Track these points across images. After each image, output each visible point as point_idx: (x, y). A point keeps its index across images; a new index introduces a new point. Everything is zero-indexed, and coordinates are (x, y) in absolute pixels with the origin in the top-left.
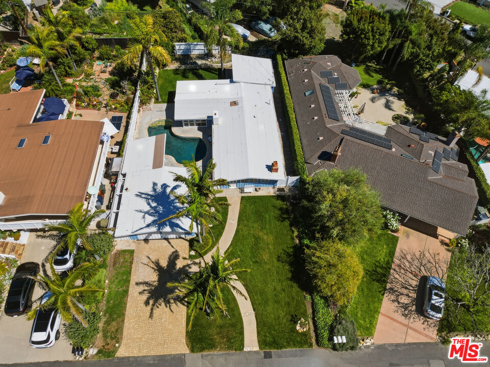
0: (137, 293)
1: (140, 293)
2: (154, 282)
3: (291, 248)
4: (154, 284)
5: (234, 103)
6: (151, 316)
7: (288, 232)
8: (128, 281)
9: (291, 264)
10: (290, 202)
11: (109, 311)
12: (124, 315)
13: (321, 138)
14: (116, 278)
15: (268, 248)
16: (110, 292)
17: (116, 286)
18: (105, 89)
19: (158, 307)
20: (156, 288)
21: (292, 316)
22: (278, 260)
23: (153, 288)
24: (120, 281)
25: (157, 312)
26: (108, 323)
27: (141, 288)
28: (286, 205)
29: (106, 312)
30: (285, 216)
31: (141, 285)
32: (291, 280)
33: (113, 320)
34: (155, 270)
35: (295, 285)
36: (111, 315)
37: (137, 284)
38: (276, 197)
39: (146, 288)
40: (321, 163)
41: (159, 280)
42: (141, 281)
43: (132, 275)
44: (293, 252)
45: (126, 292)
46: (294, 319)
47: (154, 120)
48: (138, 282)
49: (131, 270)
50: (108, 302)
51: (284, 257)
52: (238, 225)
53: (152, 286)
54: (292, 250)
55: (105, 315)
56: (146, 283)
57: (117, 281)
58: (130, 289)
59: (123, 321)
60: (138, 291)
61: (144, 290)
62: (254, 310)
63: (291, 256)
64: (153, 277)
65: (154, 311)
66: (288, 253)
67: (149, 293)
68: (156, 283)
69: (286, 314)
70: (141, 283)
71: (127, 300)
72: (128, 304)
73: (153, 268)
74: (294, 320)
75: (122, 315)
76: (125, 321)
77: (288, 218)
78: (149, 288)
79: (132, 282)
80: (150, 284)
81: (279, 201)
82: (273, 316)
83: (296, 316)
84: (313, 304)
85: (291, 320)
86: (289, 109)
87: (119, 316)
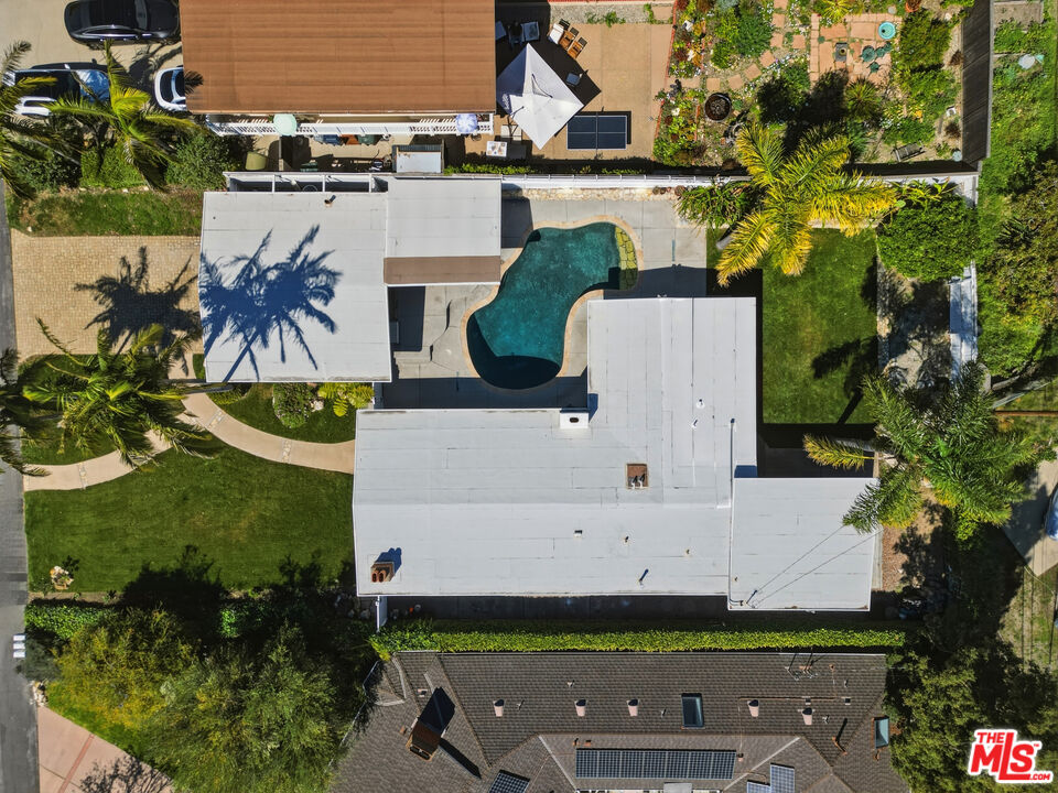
0: (122, 254)
1: (123, 259)
2: (147, 286)
3: (218, 579)
4: (143, 286)
5: (638, 475)
6: (80, 287)
7: (257, 578)
8: (148, 230)
9: (179, 573)
10: (338, 594)
11: (90, 204)
12: (82, 233)
13: (499, 711)
14: (154, 207)
15: (218, 529)
16: (124, 198)
17: (138, 209)
18: (752, 71)
19: (96, 299)
20: (134, 291)
21: (77, 561)
22: (188, 547)
23: (133, 284)
24: (148, 215)
25: (88, 295)
26: (67, 203)
27: (134, 261)
28: (331, 583)
29: (87, 198)
30: (297, 577)
31: (139, 259)
32: (146, 568)
33: (72, 215)
34: (172, 286)
35: (135, 576)
36: (81, 208)
37: (143, 251)
38: (350, 561)
39: (133, 270)
40: (424, 693)
41: (149, 295)
42: (149, 257)
43: (163, 237)
44: (209, 582)
45: (126, 230)
46: (73, 565)
47: (634, 236)
48: (147, 252)
49: (171, 234)
50: (106, 198)
51: (197, 561)
52: (276, 464)
53: (138, 283)
54: (213, 579)
55: (80, 197)
56: (144, 269)
57: (149, 209)
58: (131, 239)
59: (71, 233)
60: (128, 255)
61: (129, 267)
62: (89, 488)
63: (197, 575)
64: (156, 282)
65: (88, 292)
66: (206, 570)
67: (124, 280)
68: (143, 290)
69: (80, 550)
70: (144, 258)
71: (109, 234)
72: (103, 238)
73: (177, 281)
74: (70, 564)
75: (80, 229)
76: (72, 238)
77: (291, 582)
78: (133, 276)
79: (145, 241)
80: (142, 277)
81: (339, 564)
82: (77, 524)
83: (77, 569)
84: (98, 606)
85: (69, 559)
86: (628, 637)
87: (79, 223)
